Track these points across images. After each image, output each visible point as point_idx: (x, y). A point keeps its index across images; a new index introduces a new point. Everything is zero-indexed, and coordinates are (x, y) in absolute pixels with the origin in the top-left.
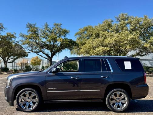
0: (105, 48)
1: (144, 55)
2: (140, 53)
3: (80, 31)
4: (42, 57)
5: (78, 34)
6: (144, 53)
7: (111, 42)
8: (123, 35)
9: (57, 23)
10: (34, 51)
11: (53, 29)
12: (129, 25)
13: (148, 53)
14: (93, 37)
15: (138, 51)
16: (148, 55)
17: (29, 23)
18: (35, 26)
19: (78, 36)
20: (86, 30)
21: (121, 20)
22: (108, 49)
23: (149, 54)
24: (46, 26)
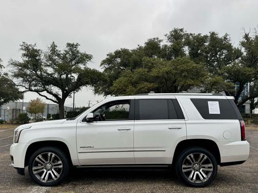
0: (152, 85)
3: (108, 57)
4: (47, 98)
7: (160, 75)
9: (71, 43)
10: (33, 89)
11: (65, 53)
17: (24, 43)
18: (35, 48)
19: (106, 66)
22: (156, 85)
24: (53, 47)
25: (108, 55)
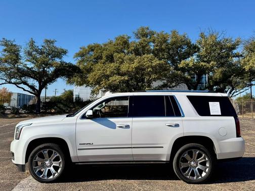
0: (123, 78)
1: (173, 87)
2: (169, 83)
3: (82, 50)
4: (24, 90)
5: (79, 55)
6: (174, 84)
7: (130, 70)
8: (146, 60)
9: (48, 39)
10: (13, 82)
11: (43, 48)
12: (152, 44)
13: (179, 83)
14: (103, 61)
15: (165, 81)
16: (178, 87)
17: (4, 39)
18: (14, 43)
19: (80, 59)
20: (93, 50)
21: (141, 37)
22: (126, 78)
23: (180, 86)
24: (32, 44)
25: (81, 48)
